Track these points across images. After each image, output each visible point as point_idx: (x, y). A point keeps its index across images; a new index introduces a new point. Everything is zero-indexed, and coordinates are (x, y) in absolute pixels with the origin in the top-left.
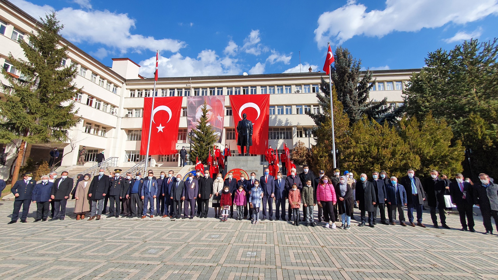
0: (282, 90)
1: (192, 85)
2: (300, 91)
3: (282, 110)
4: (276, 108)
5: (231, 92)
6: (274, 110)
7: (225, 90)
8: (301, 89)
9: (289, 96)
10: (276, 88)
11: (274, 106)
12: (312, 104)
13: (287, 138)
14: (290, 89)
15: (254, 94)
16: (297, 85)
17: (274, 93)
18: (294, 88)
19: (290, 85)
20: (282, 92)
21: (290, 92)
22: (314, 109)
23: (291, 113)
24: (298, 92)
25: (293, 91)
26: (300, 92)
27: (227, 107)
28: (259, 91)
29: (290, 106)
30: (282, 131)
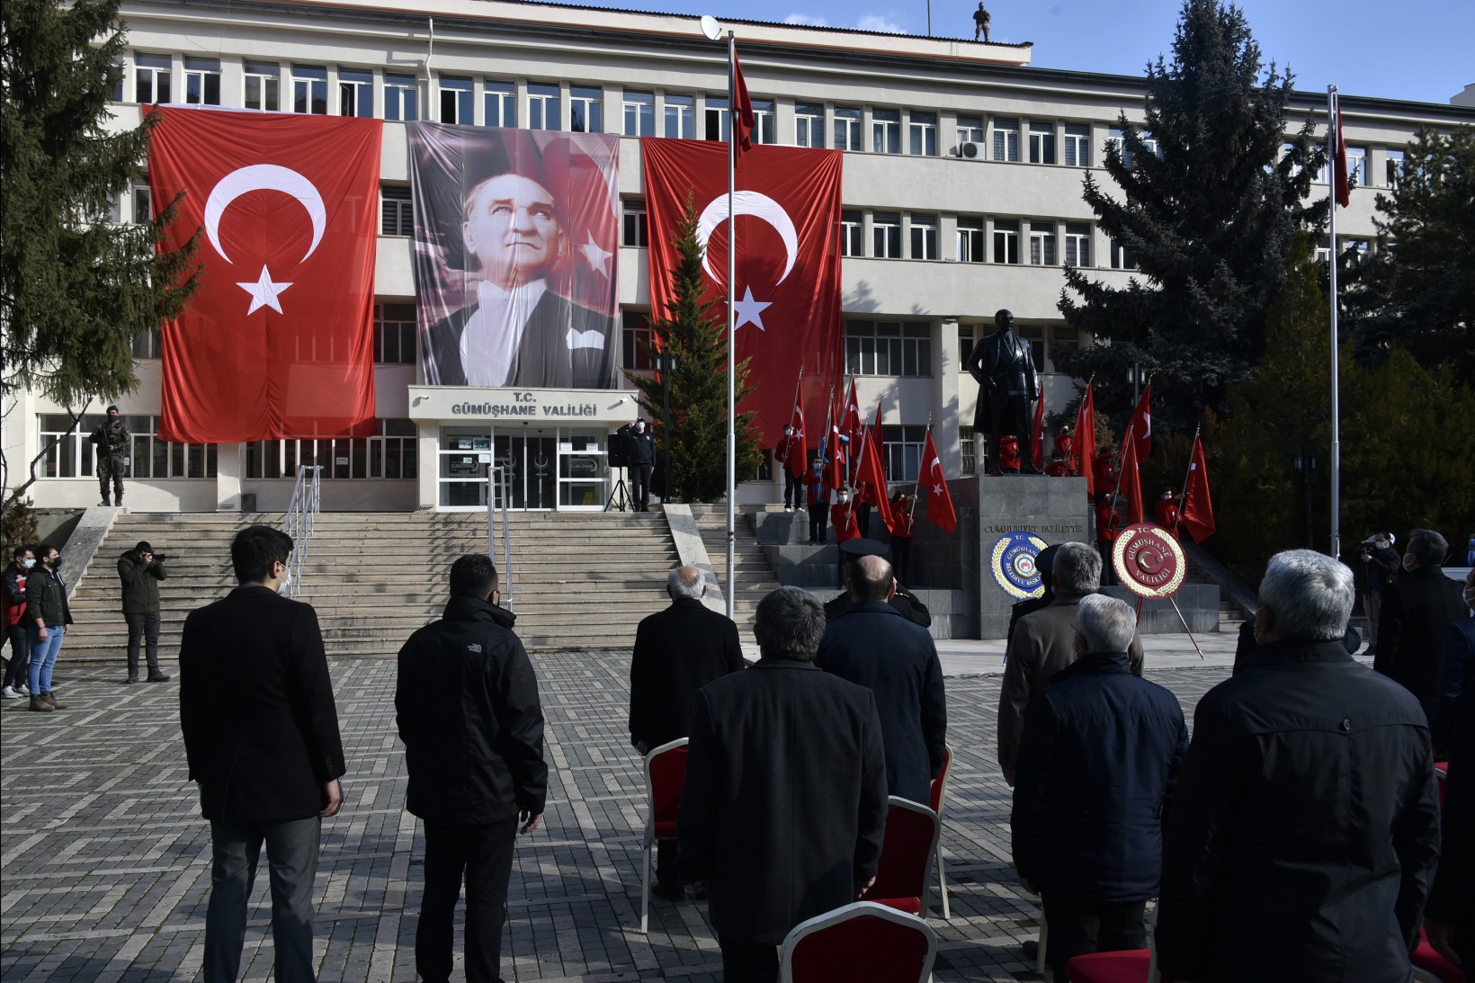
0: (895, 131)
1: (435, 61)
2: (980, 146)
3: (896, 235)
4: (870, 225)
5: (649, 120)
6: (857, 234)
7: (615, 108)
8: (980, 136)
9: (922, 166)
10: (869, 121)
11: (856, 214)
12: (1027, 218)
13: (910, 372)
14: (933, 134)
15: (761, 142)
16: (963, 117)
17: (857, 145)
18: (951, 134)
19: (931, 115)
20: (895, 148)
21: (933, 150)
22: (1034, 240)
23: (933, 254)
24: (968, 152)
25: (945, 149)
26: (980, 156)
27: (628, 200)
28: (788, 131)
29: (931, 217)
30: (889, 338)
